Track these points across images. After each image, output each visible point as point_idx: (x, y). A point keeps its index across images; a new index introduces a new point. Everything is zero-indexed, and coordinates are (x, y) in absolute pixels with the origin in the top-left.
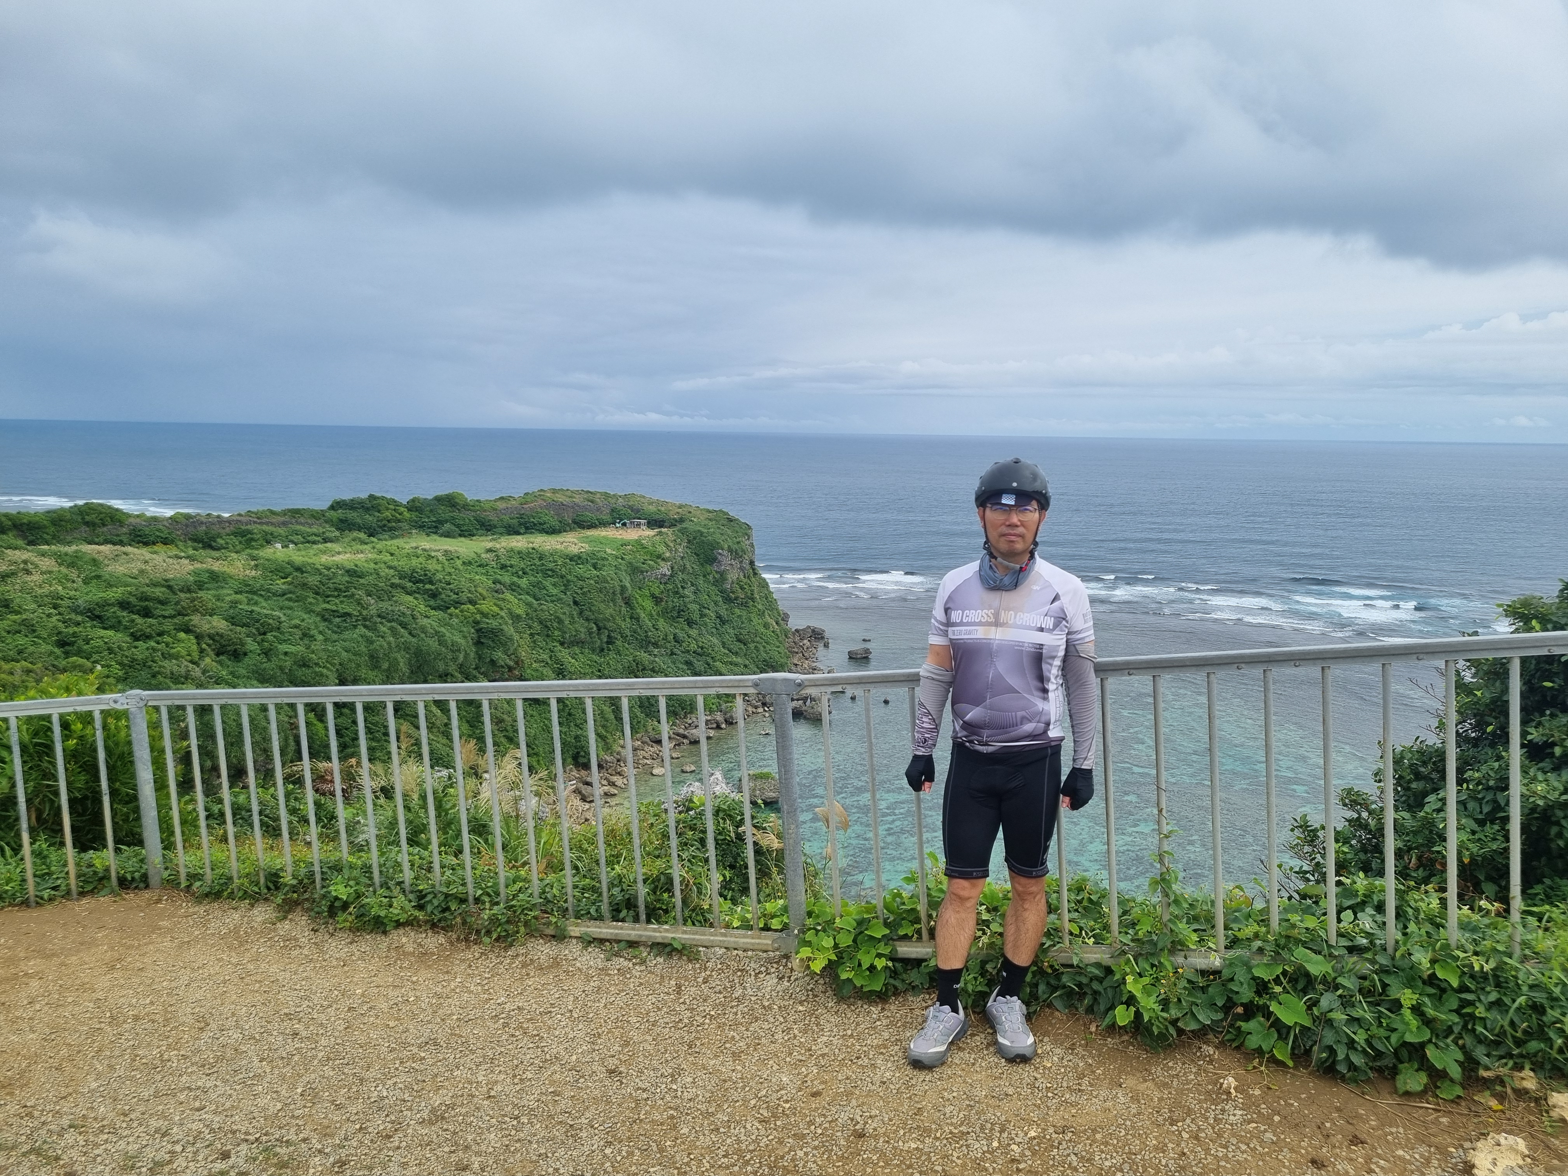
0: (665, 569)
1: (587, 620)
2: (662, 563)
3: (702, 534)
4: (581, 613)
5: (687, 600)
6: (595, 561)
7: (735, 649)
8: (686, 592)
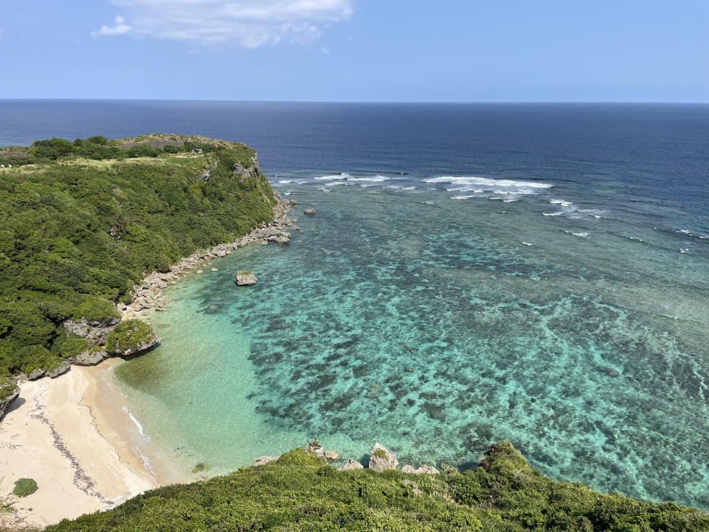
0: (207, 174)
1: (163, 200)
2: (205, 171)
3: (227, 156)
4: (160, 198)
5: (219, 189)
6: (169, 171)
7: (245, 212)
8: (219, 184)
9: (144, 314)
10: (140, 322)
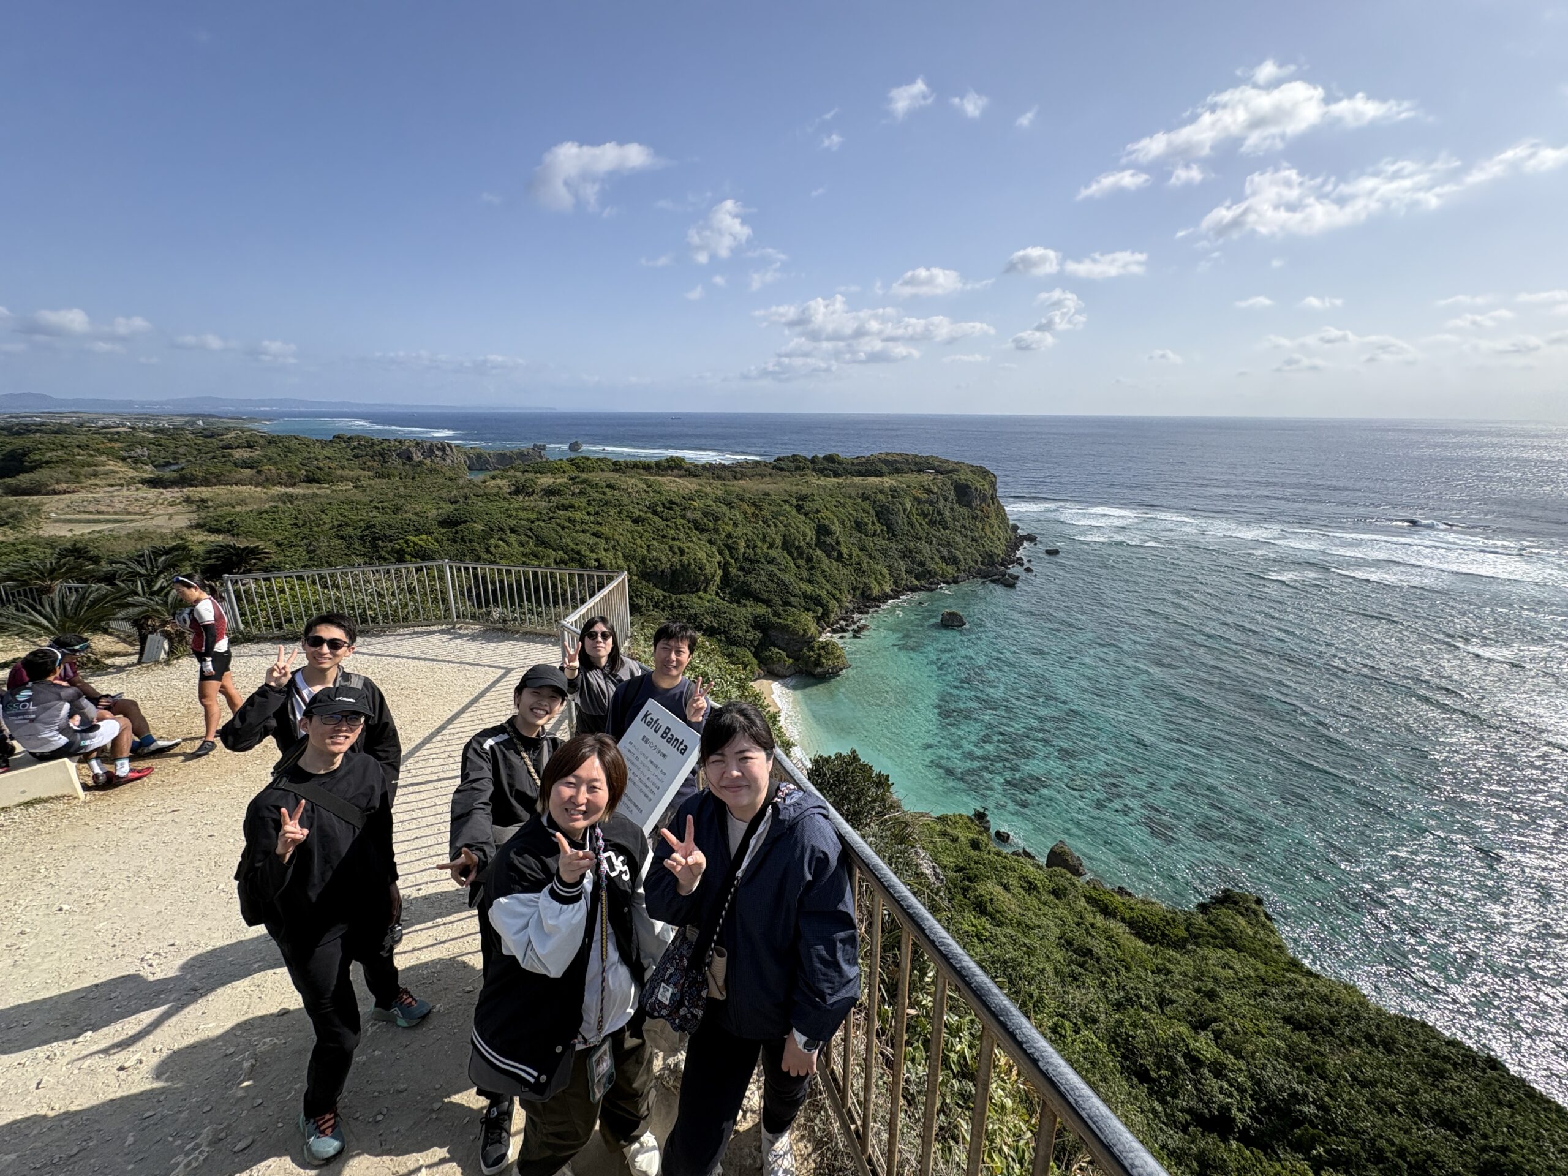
1: (882, 523)
3: (963, 479)
4: (879, 521)
6: (893, 492)
9: (841, 637)
10: (835, 645)
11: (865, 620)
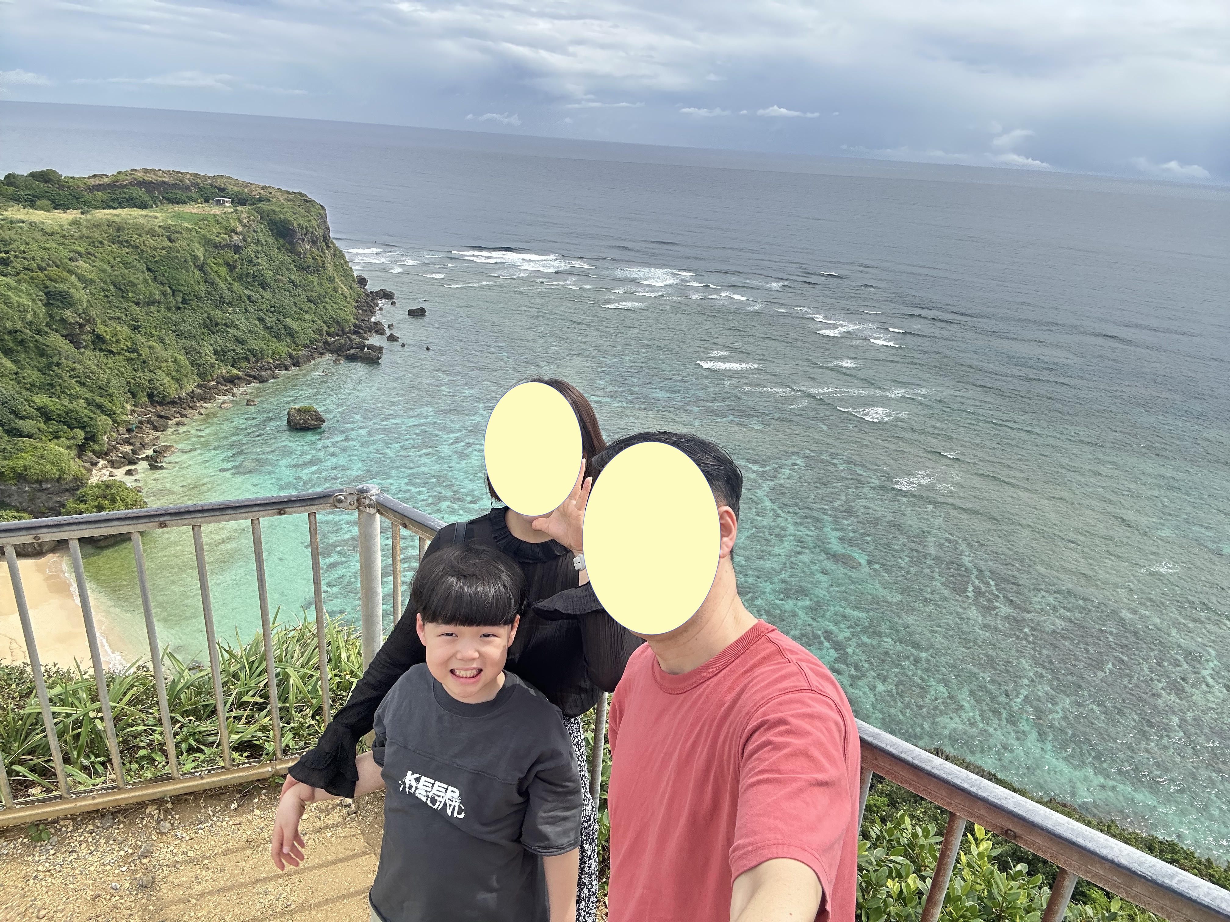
0: (238, 241)
1: (162, 284)
2: (235, 236)
3: (274, 212)
4: (155, 279)
5: (260, 268)
7: (307, 309)
8: (260, 261)
9: (129, 473)
10: (121, 485)
11: (165, 438)
